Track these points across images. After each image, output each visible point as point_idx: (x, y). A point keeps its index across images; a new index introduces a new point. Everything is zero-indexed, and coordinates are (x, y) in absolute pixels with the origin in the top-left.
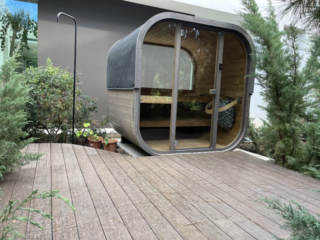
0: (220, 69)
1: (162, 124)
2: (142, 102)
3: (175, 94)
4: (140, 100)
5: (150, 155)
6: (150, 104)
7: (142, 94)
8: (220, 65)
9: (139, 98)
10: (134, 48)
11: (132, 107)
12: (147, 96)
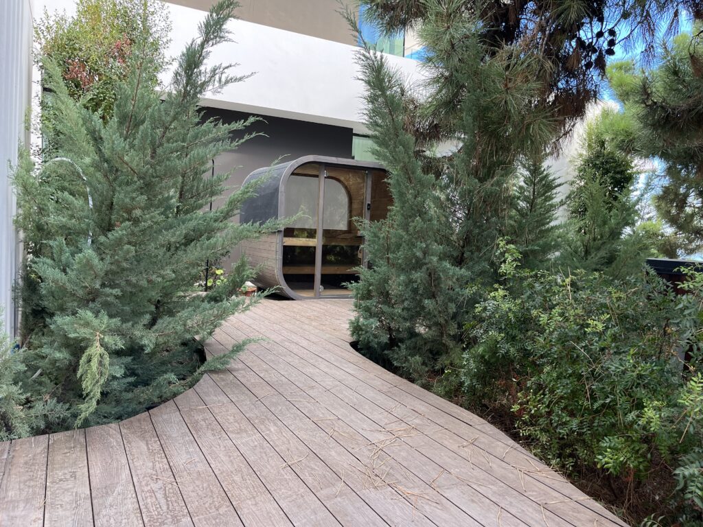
0: (368, 209)
1: (306, 270)
2: (285, 244)
3: (320, 234)
4: (283, 243)
5: (293, 299)
6: (294, 247)
7: (285, 236)
8: (369, 205)
9: (282, 240)
10: (277, 190)
11: (274, 249)
12: (291, 239)
